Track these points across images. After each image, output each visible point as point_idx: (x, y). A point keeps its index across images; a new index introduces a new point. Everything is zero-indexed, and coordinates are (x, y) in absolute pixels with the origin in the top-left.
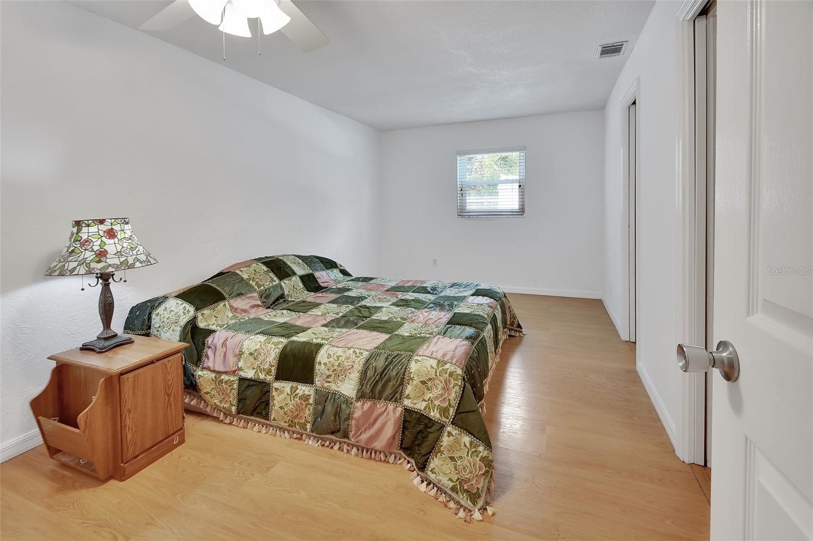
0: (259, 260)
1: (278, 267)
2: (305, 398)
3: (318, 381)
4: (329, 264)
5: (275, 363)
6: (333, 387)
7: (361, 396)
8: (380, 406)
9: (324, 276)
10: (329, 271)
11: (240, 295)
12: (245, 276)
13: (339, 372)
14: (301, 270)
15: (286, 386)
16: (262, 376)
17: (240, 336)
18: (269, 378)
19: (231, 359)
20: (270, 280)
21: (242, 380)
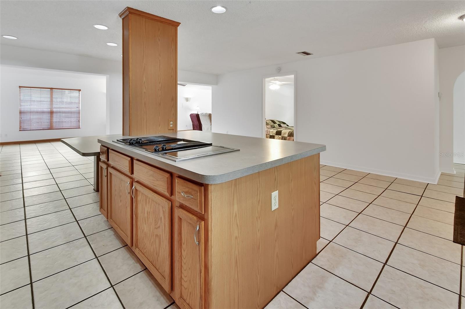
0: (270, 120)
1: (273, 122)
2: (280, 137)
3: (282, 135)
4: (284, 123)
5: (275, 133)
6: (284, 136)
7: (288, 136)
8: (291, 137)
9: (282, 125)
10: (284, 125)
11: (268, 125)
12: (268, 122)
13: (285, 134)
14: (278, 123)
15: (277, 136)
16: (273, 135)
17: (269, 130)
18: (275, 135)
19: (268, 133)
20: (272, 124)
21: (270, 136)
